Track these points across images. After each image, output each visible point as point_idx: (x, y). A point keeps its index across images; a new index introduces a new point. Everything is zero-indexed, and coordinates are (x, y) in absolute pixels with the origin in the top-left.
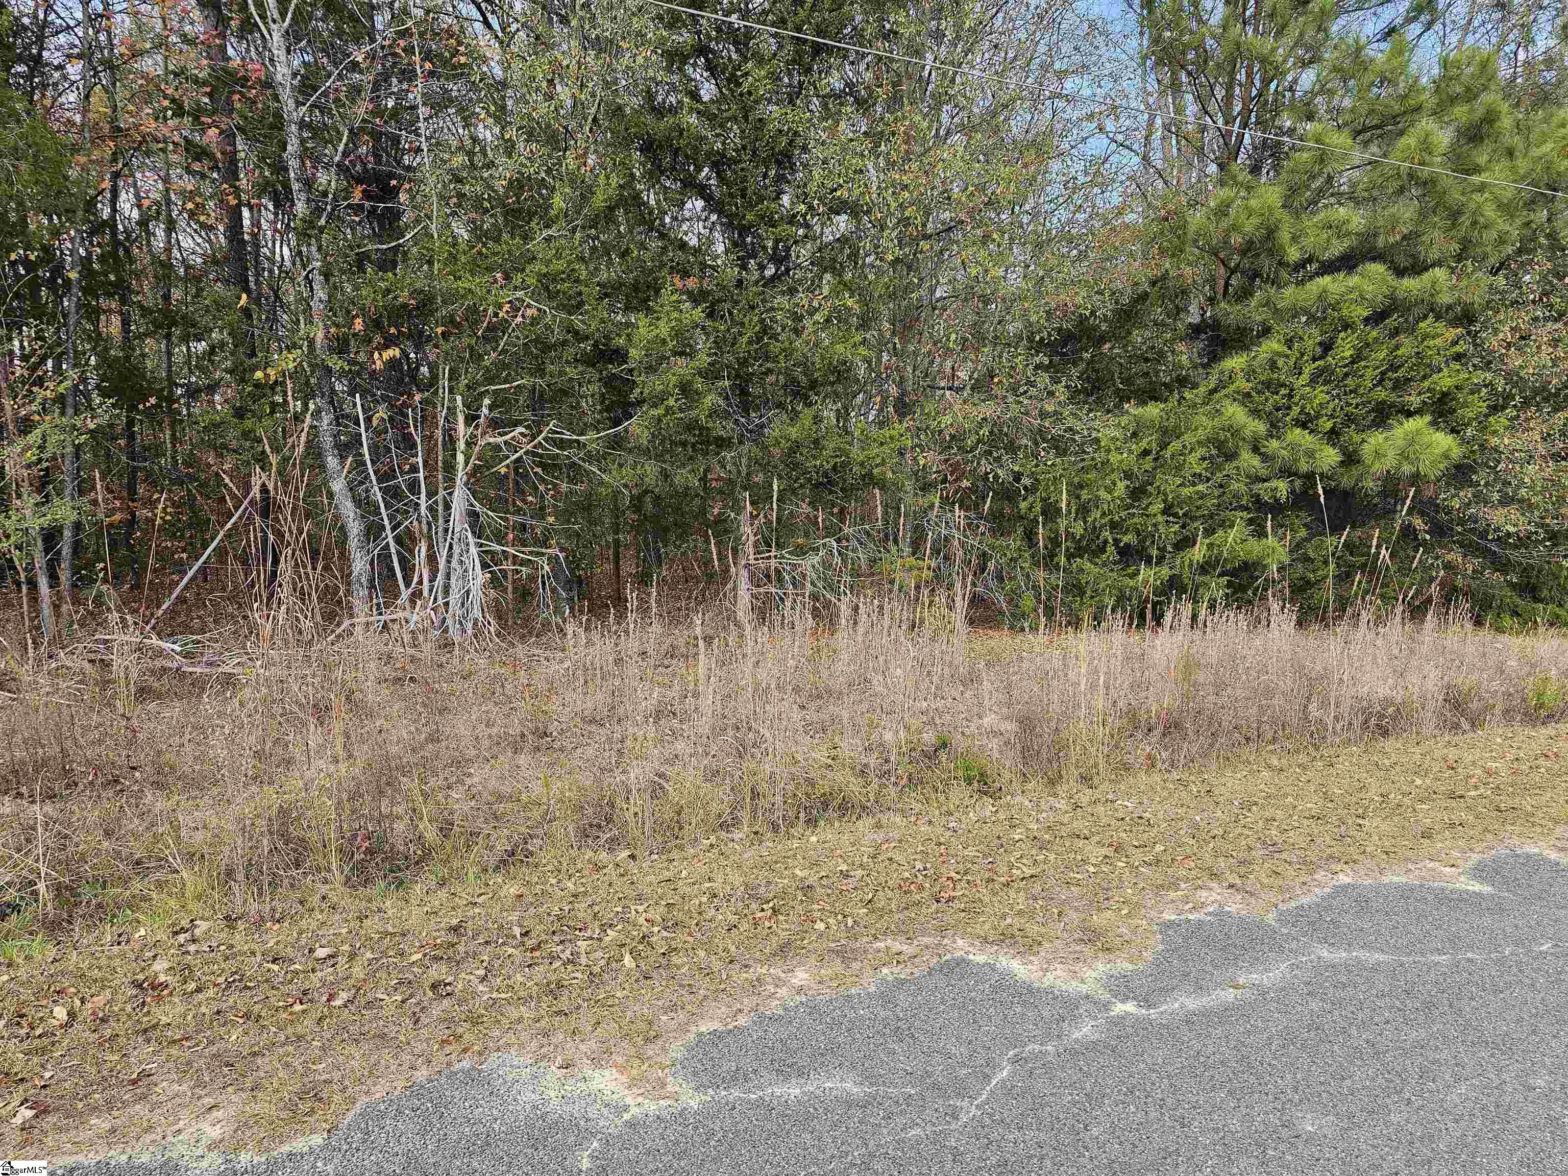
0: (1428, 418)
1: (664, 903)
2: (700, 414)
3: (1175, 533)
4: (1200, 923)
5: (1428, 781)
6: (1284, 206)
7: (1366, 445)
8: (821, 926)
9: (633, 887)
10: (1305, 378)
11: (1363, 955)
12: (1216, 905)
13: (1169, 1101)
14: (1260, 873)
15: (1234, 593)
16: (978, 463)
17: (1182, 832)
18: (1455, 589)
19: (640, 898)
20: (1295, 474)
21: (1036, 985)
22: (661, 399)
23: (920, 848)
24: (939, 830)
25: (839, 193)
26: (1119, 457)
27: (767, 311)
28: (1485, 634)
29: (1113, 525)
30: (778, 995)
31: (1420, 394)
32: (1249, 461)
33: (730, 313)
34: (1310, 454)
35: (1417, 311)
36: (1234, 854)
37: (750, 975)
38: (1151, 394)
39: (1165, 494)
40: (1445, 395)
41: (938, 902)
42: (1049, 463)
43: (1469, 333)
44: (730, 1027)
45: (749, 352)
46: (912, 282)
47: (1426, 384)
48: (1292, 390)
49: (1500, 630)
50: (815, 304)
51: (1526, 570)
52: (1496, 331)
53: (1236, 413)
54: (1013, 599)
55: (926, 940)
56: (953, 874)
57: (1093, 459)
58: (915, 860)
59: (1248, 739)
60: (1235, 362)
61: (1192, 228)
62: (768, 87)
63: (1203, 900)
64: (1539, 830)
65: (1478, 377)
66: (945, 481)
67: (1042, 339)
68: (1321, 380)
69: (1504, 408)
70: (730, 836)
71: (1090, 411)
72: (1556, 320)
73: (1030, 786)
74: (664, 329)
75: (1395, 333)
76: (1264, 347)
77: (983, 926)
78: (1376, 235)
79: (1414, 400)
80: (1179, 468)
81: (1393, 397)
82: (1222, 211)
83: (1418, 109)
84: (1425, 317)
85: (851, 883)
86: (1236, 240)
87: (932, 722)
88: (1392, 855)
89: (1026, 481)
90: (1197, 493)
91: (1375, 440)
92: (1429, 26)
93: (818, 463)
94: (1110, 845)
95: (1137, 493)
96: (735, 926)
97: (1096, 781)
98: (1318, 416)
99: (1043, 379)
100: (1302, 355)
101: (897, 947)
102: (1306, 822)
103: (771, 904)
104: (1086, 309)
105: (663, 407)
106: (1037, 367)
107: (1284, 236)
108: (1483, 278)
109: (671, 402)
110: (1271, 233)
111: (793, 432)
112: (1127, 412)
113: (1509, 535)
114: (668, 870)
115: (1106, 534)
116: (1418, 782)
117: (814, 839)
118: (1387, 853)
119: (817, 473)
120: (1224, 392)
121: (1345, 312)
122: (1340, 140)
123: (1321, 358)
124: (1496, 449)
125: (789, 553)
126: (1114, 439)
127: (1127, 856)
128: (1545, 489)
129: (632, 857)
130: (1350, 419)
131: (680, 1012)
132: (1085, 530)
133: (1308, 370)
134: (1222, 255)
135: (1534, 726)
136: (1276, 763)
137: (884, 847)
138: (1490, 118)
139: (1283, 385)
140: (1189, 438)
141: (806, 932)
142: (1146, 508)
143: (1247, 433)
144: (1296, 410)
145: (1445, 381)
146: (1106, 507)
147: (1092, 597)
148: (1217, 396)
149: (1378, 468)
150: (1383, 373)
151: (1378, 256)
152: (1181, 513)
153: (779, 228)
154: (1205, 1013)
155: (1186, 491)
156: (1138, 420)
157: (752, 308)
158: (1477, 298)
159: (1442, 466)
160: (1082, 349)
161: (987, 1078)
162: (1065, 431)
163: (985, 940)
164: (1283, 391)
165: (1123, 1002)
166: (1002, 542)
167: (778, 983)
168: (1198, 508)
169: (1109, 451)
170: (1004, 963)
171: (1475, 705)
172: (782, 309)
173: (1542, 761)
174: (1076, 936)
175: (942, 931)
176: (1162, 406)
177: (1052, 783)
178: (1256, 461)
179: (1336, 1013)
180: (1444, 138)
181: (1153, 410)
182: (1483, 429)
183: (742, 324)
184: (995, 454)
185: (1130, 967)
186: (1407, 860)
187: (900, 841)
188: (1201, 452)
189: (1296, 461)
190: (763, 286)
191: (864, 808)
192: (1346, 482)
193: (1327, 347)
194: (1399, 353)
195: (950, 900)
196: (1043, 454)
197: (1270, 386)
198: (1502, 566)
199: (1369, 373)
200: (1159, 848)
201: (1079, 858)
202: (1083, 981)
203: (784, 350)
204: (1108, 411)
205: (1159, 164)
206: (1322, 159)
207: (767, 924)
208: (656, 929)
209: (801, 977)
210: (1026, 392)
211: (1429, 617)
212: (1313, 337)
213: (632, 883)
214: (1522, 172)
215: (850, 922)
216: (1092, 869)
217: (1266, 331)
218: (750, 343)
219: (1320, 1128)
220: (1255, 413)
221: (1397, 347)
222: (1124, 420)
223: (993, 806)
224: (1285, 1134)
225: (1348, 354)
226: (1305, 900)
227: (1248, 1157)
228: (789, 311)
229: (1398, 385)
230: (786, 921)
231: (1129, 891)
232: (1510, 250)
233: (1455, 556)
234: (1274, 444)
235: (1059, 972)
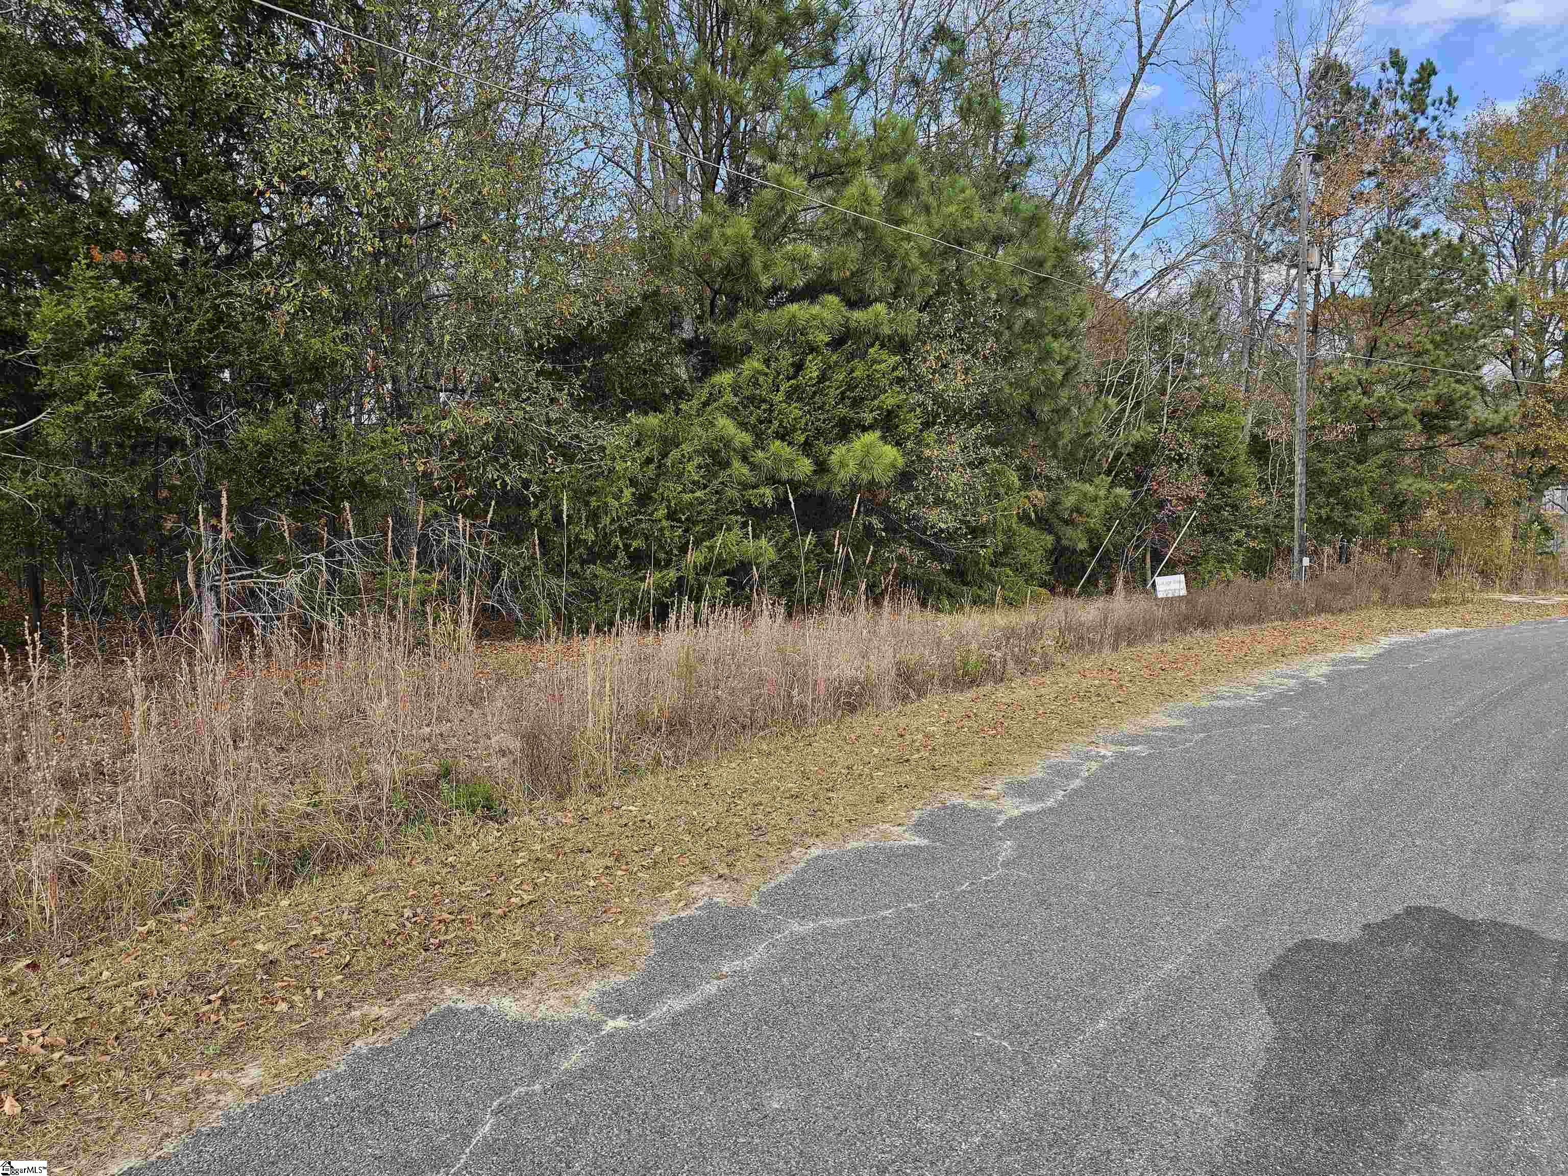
0: (878, 433)
1: (71, 1018)
2: (137, 411)
3: (680, 537)
4: (691, 918)
5: (883, 750)
6: (754, 237)
7: (833, 457)
8: (283, 1007)
9: (29, 1006)
10: (781, 396)
11: (826, 922)
12: (706, 899)
13: (653, 1112)
14: (745, 860)
15: (733, 591)
16: (484, 469)
17: (680, 829)
18: (906, 577)
19: (37, 1019)
20: (779, 482)
21: (527, 1020)
22: (77, 393)
23: (412, 892)
24: (436, 867)
25: (304, 173)
26: (624, 465)
27: (222, 296)
28: (929, 614)
29: (624, 531)
30: (221, 1104)
31: (872, 411)
32: (739, 469)
33: (174, 296)
34: (790, 463)
35: (867, 339)
36: (724, 844)
37: (186, 1085)
38: (651, 405)
39: (669, 501)
40: (889, 412)
41: (426, 950)
42: (557, 470)
43: (905, 360)
44: (153, 1159)
45: (200, 342)
46: (396, 277)
47: (876, 402)
48: (772, 406)
49: (939, 610)
50: (283, 292)
51: (956, 560)
52: (925, 360)
53: (726, 425)
54: (529, 606)
55: (411, 997)
56: (445, 916)
57: (600, 466)
58: (404, 907)
59: (744, 727)
60: (724, 378)
61: (677, 251)
62: (207, 42)
63: (694, 895)
64: (962, 782)
65: (913, 398)
66: (449, 488)
67: (541, 346)
68: (795, 397)
69: (934, 424)
70: (175, 916)
71: (595, 419)
72: (966, 352)
73: (537, 804)
74: (79, 308)
75: (852, 357)
76: (746, 366)
77: (476, 968)
78: (831, 270)
79: (868, 417)
80: (680, 476)
81: (852, 414)
82: (704, 235)
83: (857, 163)
84: (872, 345)
85: (325, 947)
86: (717, 264)
87: (434, 750)
88: (854, 823)
89: (535, 488)
90: (697, 499)
91: (839, 452)
92: (863, 92)
93: (297, 469)
94: (612, 854)
95: (643, 499)
96: (169, 1030)
97: (605, 788)
98: (794, 430)
99: (546, 385)
100: (779, 374)
101: (375, 1011)
102: (786, 802)
103: (220, 993)
104: (583, 319)
105: (81, 403)
106: (538, 374)
107: (757, 263)
108: (914, 314)
109: (93, 397)
110: (745, 260)
111: (265, 434)
112: (630, 421)
113: (942, 531)
114: (82, 974)
115: (617, 540)
116: (876, 751)
117: (285, 903)
118: (850, 821)
119: (297, 480)
120: (715, 405)
121: (811, 337)
122: (798, 182)
123: (795, 377)
124: (929, 459)
125: (267, 571)
126: (618, 447)
127: (627, 864)
128: (965, 492)
129: (34, 966)
130: (819, 433)
131: (82, 1155)
132: (597, 536)
133: (785, 387)
134: (706, 277)
135: (962, 691)
136: (765, 747)
137: (370, 898)
138: (911, 177)
139: (764, 401)
140: (687, 448)
141: (264, 1017)
142: (651, 515)
143: (737, 444)
144: (776, 423)
145: (889, 400)
146: (614, 515)
147: (606, 602)
148: (709, 409)
149: (844, 475)
150: (843, 393)
151: (834, 290)
152: (683, 518)
153: (232, 204)
154: (690, 1012)
155: (687, 497)
156: (640, 428)
157: (201, 291)
158: (909, 330)
159: (890, 474)
160: (584, 357)
161: (467, 1138)
162: (571, 438)
163: (477, 984)
164: (764, 406)
165: (613, 1018)
166: (514, 551)
167: (221, 1088)
168: (699, 513)
169: (614, 459)
170: (495, 1005)
171: (920, 677)
172: (240, 295)
173: (966, 722)
174: (572, 957)
175: (427, 983)
176: (661, 416)
177: (561, 797)
178: (745, 470)
179: (803, 983)
180: (877, 192)
181: (653, 420)
182: (919, 442)
183: (190, 310)
184: (502, 461)
185: (623, 979)
186: (865, 825)
187: (389, 889)
188: (698, 460)
189: (779, 470)
190: (215, 267)
191: (351, 857)
192: (820, 487)
193: (799, 367)
194: (854, 375)
195: (441, 945)
196: (550, 461)
197: (753, 401)
198: (938, 555)
199: (833, 392)
200: (658, 849)
201: (580, 873)
202: (576, 1005)
203: (245, 342)
204: (613, 420)
205: (649, 184)
206: (782, 197)
207: (214, 1018)
208: (56, 1055)
209: (253, 1074)
210: (529, 398)
211: (886, 603)
212: (786, 357)
213: (28, 1001)
214: (937, 226)
215: (320, 994)
216: (592, 883)
217: (747, 351)
218: (200, 331)
219: (785, 1102)
220: (743, 426)
221: (852, 371)
222: (627, 429)
223: (498, 830)
224: (754, 1116)
225: (815, 374)
226: (782, 878)
227: (721, 1151)
228: (250, 297)
229: (857, 403)
230: (239, 1010)
231: (627, 900)
232: (931, 291)
233: (904, 550)
234: (760, 454)
235: (552, 1002)
